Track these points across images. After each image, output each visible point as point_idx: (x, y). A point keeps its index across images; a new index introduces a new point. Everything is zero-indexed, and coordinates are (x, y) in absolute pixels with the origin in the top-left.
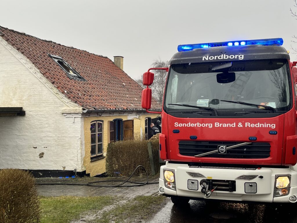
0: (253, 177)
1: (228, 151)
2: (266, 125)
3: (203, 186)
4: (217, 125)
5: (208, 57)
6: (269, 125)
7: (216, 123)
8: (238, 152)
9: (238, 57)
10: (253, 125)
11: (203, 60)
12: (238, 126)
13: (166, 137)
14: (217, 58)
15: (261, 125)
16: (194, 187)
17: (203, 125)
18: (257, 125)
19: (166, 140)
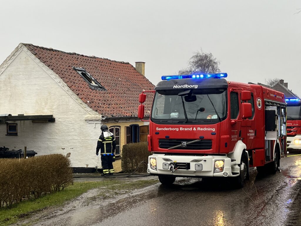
0: (201, 160)
1: (187, 145)
2: (209, 129)
3: (171, 166)
4: (181, 129)
5: (177, 86)
6: (211, 129)
7: (180, 128)
8: (194, 146)
9: (194, 86)
10: (202, 129)
11: (174, 88)
12: (194, 130)
13: (151, 137)
14: (182, 87)
15: (206, 129)
16: (166, 167)
17: (173, 129)
18: (204, 129)
19: (151, 139)
